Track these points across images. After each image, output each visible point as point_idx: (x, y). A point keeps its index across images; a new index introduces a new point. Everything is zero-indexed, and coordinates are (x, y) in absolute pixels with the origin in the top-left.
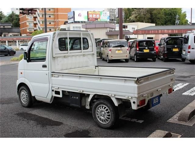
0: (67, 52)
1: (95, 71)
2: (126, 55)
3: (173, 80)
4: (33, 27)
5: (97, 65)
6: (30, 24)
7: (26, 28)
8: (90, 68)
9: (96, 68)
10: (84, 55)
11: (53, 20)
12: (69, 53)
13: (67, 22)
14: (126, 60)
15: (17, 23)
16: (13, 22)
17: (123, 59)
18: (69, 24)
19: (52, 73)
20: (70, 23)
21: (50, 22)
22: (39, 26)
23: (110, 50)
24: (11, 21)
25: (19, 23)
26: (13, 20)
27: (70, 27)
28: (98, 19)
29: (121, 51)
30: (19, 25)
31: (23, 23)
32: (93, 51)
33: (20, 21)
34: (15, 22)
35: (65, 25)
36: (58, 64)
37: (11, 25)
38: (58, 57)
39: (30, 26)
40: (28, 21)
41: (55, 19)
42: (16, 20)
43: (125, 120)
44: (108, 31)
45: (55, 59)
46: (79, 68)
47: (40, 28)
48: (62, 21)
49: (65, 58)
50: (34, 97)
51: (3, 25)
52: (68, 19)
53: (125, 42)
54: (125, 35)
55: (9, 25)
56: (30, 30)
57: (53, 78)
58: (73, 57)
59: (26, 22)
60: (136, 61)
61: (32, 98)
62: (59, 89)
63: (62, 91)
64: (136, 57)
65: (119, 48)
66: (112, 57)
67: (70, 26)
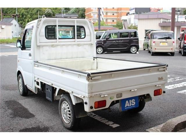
0: (56, 41)
1: (94, 62)
2: (171, 48)
3: (164, 79)
4: (97, 18)
5: (95, 57)
6: (94, 15)
7: (91, 18)
8: (87, 59)
9: (94, 60)
10: (78, 45)
11: (117, 11)
12: (58, 42)
13: (129, 13)
14: (171, 53)
15: (82, 14)
16: (79, 13)
17: (169, 52)
18: (130, 15)
19: (34, 62)
20: (132, 14)
21: (113, 13)
22: (103, 17)
23: (154, 42)
24: (77, 12)
25: (84, 14)
26: (79, 11)
27: (131, 18)
28: (161, 10)
29: (166, 43)
30: (85, 16)
31: (88, 14)
32: (91, 41)
33: (85, 13)
34: (81, 13)
35: (127, 16)
36: (44, 54)
37: (77, 16)
38: (43, 46)
39: (94, 17)
40: (92, 13)
41: (118, 11)
42: (82, 11)
43: (101, 121)
44: (162, 22)
45: (40, 47)
46: (72, 58)
47: (104, 19)
48: (125, 12)
49: (53, 47)
50: (26, 86)
51: (70, 16)
52: (130, 10)
53: (171, 33)
54: (182, 27)
55: (75, 15)
56: (94, 21)
57: (35, 68)
58: (64, 46)
59: (91, 13)
60: (183, 55)
61: (25, 87)
62: (39, 80)
63: (41, 82)
64: (183, 50)
65: (164, 40)
66: (155, 49)
67: (131, 16)
